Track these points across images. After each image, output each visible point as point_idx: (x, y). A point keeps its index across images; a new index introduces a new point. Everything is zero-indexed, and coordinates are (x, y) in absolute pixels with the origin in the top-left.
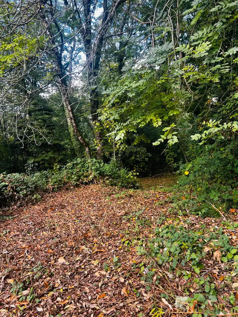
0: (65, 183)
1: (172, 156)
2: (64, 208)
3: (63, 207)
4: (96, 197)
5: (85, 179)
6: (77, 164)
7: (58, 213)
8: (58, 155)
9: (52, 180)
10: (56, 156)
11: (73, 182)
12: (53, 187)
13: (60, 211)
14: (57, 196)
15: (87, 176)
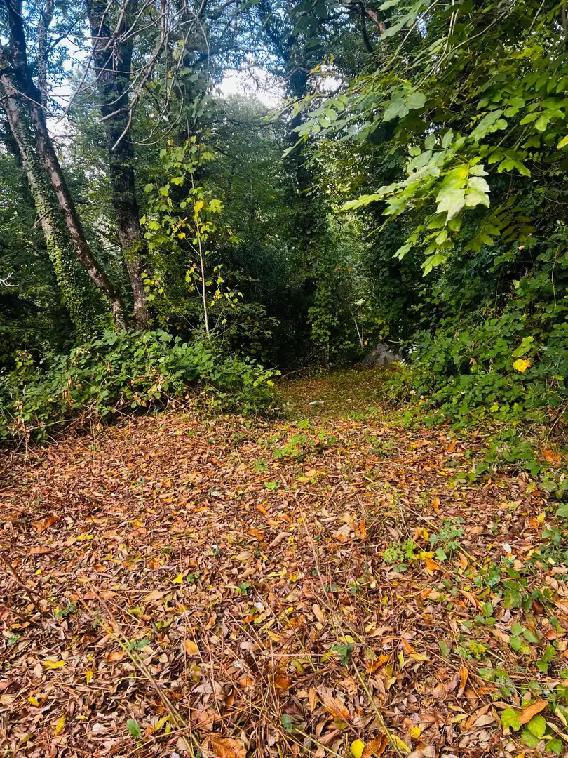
0: (71, 414)
1: (326, 324)
2: (99, 510)
3: (93, 507)
4: (196, 458)
5: (135, 396)
6: (105, 350)
7: (81, 537)
8: (21, 327)
9: (28, 406)
10: (15, 330)
11: (97, 408)
12: (32, 427)
13: (86, 529)
14: (51, 458)
15: (140, 388)
